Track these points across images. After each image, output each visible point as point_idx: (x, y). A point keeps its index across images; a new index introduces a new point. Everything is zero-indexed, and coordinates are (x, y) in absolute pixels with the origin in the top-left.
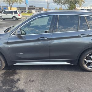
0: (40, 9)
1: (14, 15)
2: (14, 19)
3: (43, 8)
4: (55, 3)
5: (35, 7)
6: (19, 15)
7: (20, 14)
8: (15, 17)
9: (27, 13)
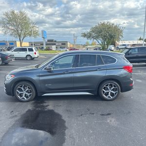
0: (63, 44)
1: (28, 53)
2: (28, 58)
3: (68, 43)
4: (84, 37)
5: (55, 41)
6: (35, 53)
7: (37, 52)
8: (29, 55)
9: (45, 50)
